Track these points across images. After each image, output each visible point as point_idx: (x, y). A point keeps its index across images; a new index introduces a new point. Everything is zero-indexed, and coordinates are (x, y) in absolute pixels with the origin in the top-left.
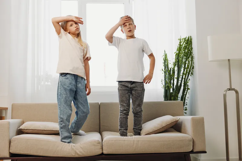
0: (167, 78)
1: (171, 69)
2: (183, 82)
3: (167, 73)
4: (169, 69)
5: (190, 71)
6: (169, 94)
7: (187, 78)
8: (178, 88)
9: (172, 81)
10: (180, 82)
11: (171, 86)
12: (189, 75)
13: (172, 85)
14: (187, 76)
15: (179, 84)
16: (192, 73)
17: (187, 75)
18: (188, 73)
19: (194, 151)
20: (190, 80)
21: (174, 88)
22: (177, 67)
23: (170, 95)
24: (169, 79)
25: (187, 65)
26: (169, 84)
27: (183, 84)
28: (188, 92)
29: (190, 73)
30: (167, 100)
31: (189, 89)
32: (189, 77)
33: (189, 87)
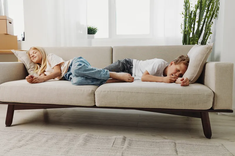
0: (187, 22)
1: (192, 12)
3: (188, 16)
4: (190, 12)
5: (213, 14)
6: (189, 39)
7: (210, 21)
8: (199, 33)
10: (201, 26)
11: (191, 30)
12: (213, 18)
15: (200, 28)
16: (216, 16)
17: (210, 18)
18: (211, 16)
19: (215, 109)
20: (212, 23)
21: (195, 32)
22: (199, 10)
24: (189, 22)
25: (211, 6)
26: (189, 27)
27: (205, 28)
28: (209, 37)
31: (211, 33)
32: (212, 20)
33: (211, 31)
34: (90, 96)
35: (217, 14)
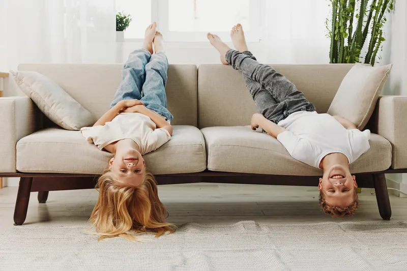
0: (338, 17)
2: (371, 25)
3: (338, 5)
5: (387, 2)
6: (342, 49)
7: (381, 16)
9: (348, 23)
10: (364, 24)
11: (345, 32)
12: (386, 10)
13: (347, 31)
14: (379, 13)
15: (363, 29)
16: (391, 7)
17: (381, 10)
18: (382, 7)
19: (395, 168)
20: (385, 20)
21: (352, 37)
23: (344, 51)
24: (343, 17)
26: (342, 28)
27: (371, 30)
28: (380, 46)
29: (388, 5)
30: (336, 62)
31: (383, 40)
32: (385, 14)
33: (382, 36)
34: (198, 154)
35: (393, 4)
